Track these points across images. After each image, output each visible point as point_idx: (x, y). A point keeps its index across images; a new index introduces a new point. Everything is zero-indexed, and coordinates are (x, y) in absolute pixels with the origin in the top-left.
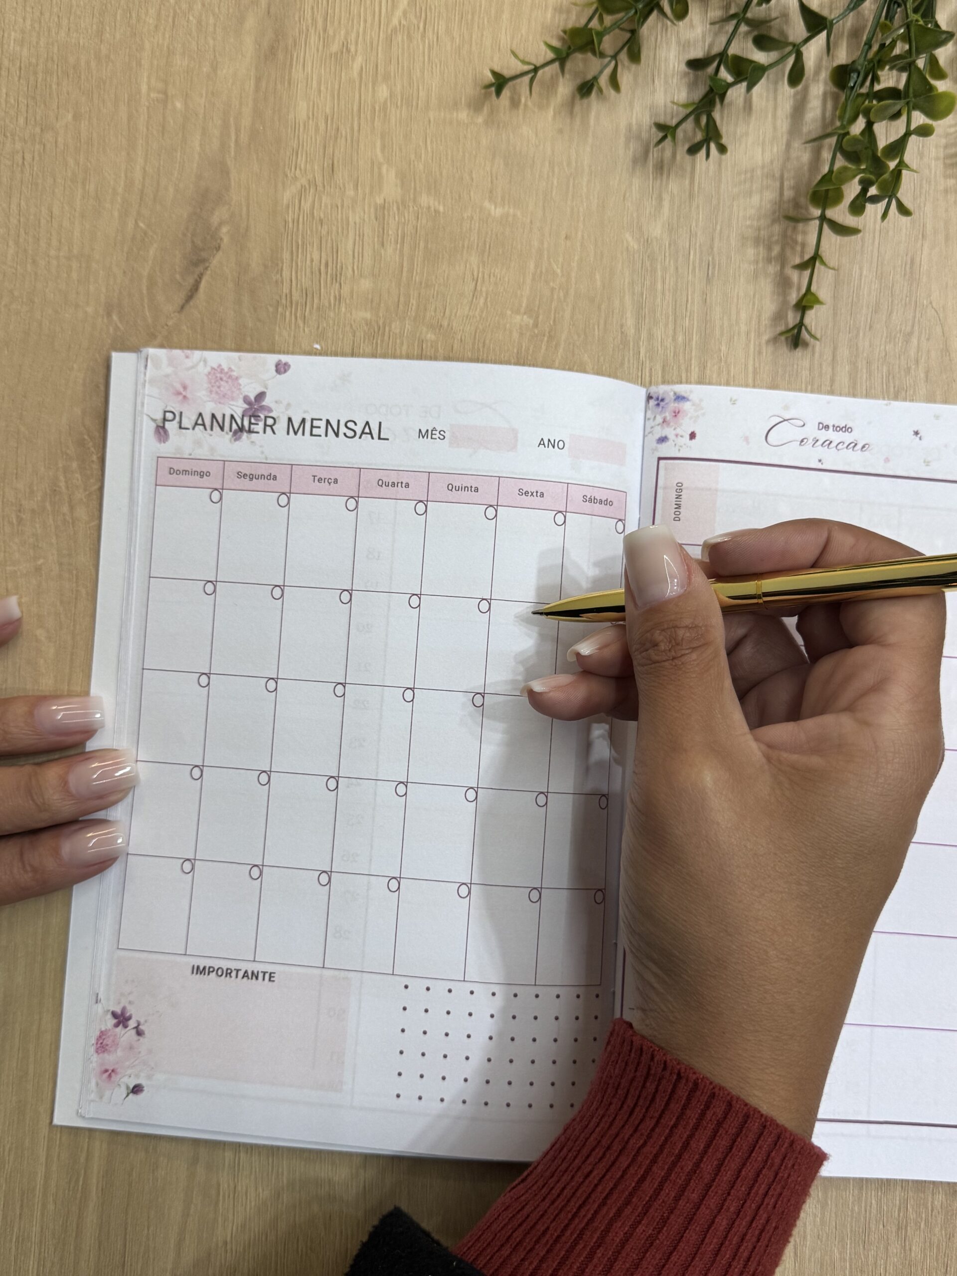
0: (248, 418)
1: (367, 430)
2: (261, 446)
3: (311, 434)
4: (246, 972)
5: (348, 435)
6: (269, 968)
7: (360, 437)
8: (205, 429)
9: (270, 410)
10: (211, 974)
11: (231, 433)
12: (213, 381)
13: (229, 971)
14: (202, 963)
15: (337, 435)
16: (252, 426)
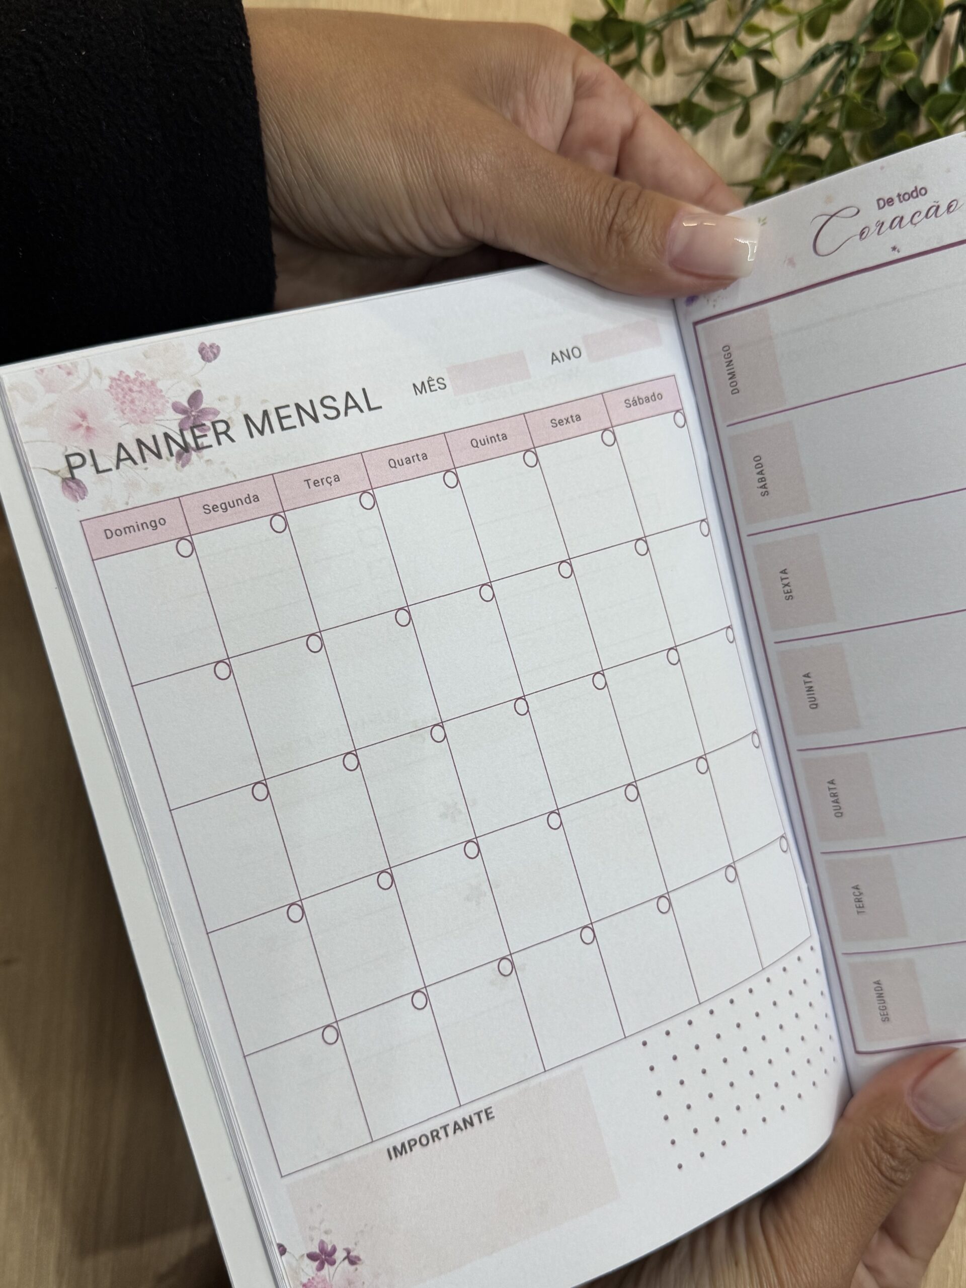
0: (189, 431)
1: (351, 403)
2: (223, 463)
3: (283, 429)
4: (456, 1123)
5: (329, 415)
6: (481, 1106)
7: (346, 414)
8: (135, 463)
9: (216, 413)
10: (413, 1148)
11: (174, 458)
12: (120, 396)
13: (435, 1134)
14: (397, 1141)
15: (316, 419)
16: (200, 441)
